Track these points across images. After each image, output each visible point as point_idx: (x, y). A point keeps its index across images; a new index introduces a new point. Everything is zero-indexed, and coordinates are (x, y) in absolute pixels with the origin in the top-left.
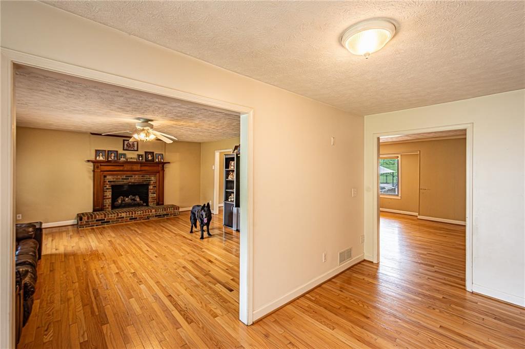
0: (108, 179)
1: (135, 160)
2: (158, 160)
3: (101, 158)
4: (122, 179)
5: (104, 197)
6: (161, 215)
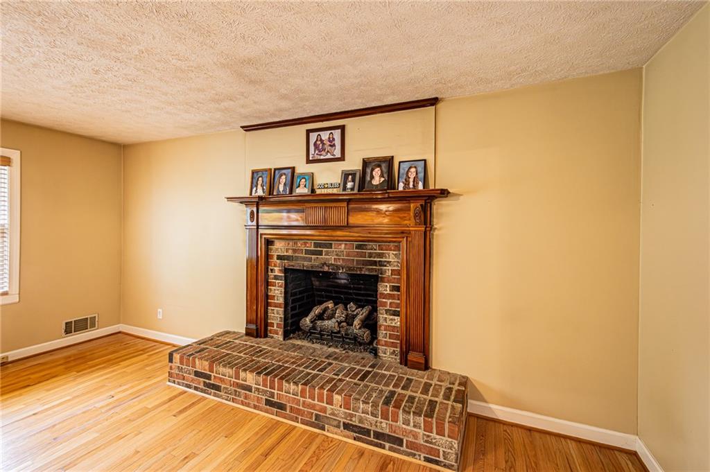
0: (277, 249)
1: (336, 191)
2: (407, 183)
3: (260, 193)
4: (306, 252)
5: (268, 301)
6: (367, 432)
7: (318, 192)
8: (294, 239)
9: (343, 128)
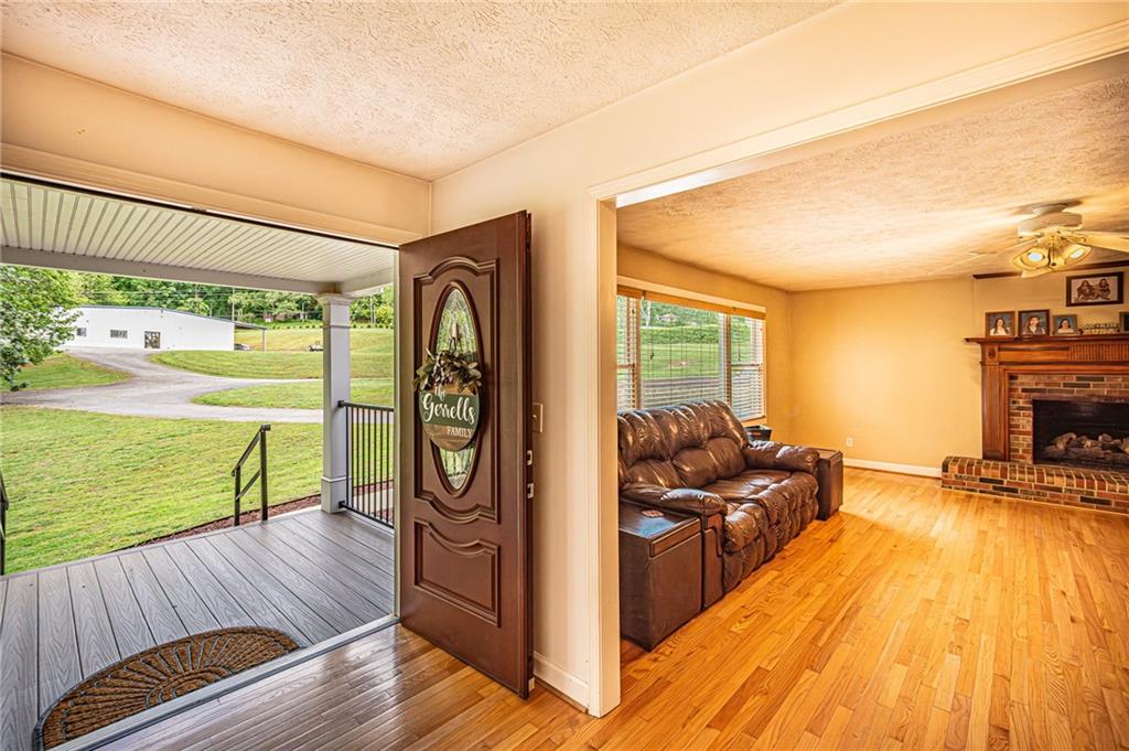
0: (1022, 384)
1: (1111, 331)
3: (1001, 332)
4: (1065, 385)
5: (1011, 429)
7: (1086, 332)
8: (1048, 373)
9: (1120, 276)
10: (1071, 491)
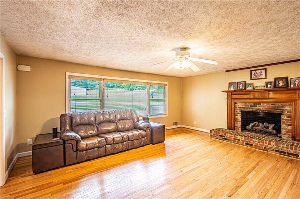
0: (238, 105)
1: (263, 88)
4: (250, 106)
5: (235, 120)
7: (256, 88)
8: (246, 102)
9: (266, 69)
10: (242, 140)
